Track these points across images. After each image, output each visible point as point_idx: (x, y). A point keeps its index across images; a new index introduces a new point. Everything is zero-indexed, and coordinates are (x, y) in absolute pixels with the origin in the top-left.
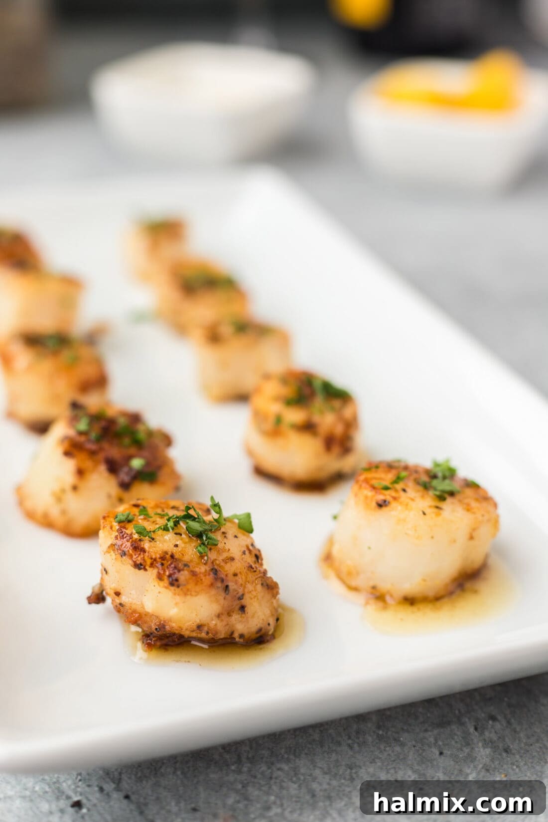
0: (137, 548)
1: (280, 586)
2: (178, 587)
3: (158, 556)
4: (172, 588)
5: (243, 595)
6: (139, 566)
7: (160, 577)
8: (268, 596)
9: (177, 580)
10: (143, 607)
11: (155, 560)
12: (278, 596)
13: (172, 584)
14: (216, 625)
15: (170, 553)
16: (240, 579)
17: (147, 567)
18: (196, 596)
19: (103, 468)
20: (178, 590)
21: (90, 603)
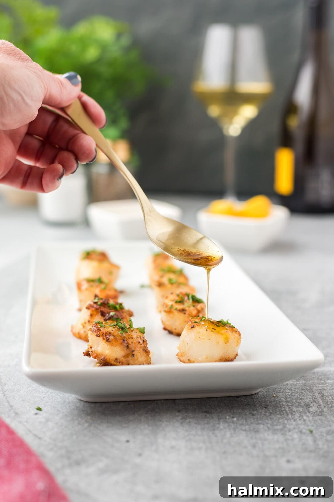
0: (99, 330)
1: (151, 352)
2: (109, 342)
3: (105, 332)
4: (107, 343)
5: (134, 351)
6: (97, 336)
7: (104, 339)
8: (145, 354)
9: (109, 339)
10: (98, 352)
11: (103, 333)
12: (150, 356)
13: (107, 341)
14: (123, 359)
15: (109, 332)
16: (134, 345)
17: (100, 336)
18: (115, 346)
19: (99, 314)
20: (109, 343)
21: (84, 355)
